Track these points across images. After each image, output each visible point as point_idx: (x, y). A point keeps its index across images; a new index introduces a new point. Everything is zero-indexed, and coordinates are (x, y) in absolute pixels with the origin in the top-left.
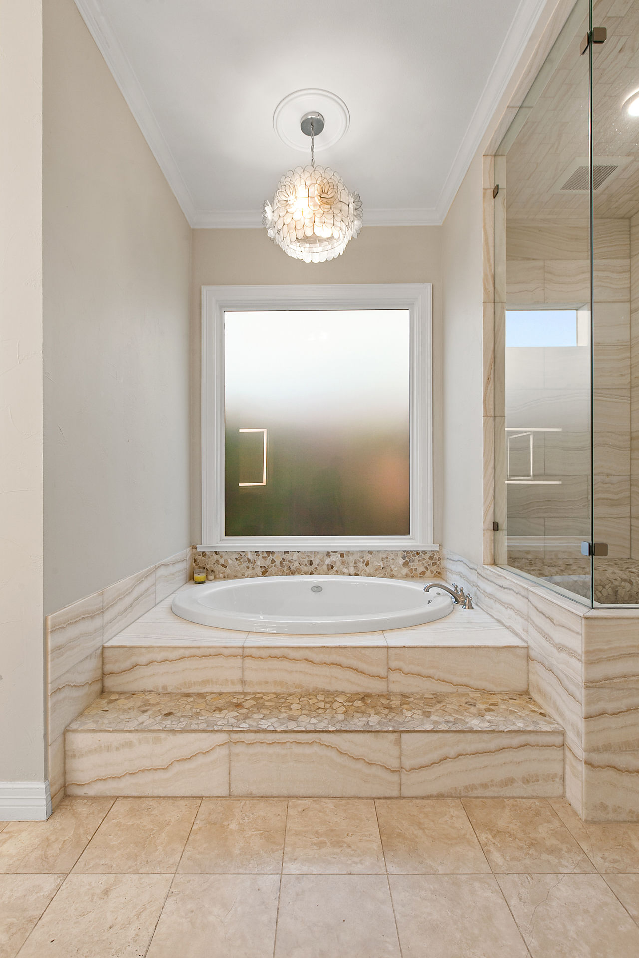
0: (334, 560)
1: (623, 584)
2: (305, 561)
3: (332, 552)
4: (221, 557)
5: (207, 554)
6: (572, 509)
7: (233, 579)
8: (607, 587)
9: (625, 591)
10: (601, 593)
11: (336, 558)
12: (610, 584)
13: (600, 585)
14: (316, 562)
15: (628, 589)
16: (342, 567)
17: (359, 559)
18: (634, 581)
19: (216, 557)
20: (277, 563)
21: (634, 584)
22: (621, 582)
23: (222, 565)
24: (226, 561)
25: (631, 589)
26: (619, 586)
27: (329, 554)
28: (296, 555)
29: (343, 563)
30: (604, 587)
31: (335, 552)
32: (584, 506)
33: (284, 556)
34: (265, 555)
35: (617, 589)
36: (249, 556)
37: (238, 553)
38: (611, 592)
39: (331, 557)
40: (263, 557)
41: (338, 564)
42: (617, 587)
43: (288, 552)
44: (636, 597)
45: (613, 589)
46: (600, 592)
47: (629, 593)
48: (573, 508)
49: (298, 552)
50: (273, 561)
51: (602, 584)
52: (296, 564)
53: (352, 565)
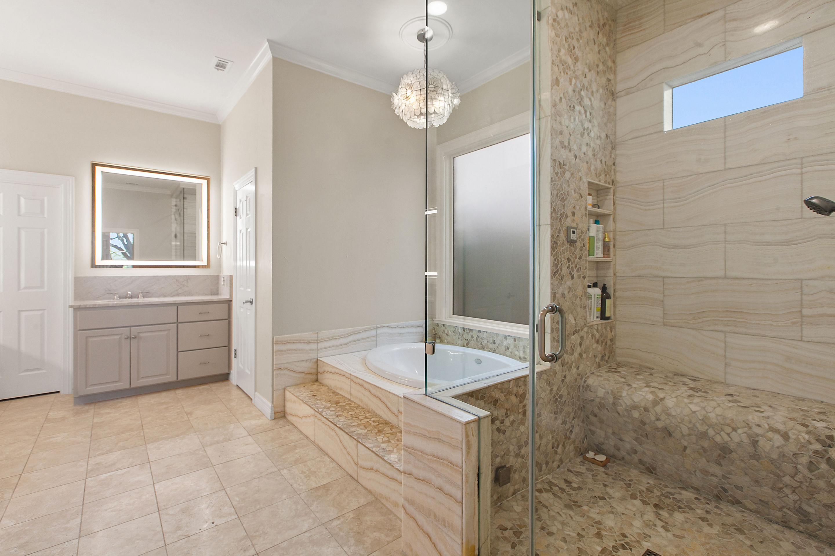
0: (509, 342)
1: (770, 434)
2: (491, 340)
3: (508, 336)
4: (446, 329)
5: (440, 325)
6: (771, 325)
7: (450, 345)
8: (740, 431)
9: (773, 446)
10: (730, 437)
11: (510, 341)
12: (746, 429)
13: (729, 425)
14: (497, 342)
15: (777, 444)
16: (514, 349)
17: (527, 345)
18: (793, 437)
19: (443, 328)
20: (475, 338)
21: (791, 441)
22: (768, 432)
23: (447, 334)
24: (448, 331)
25: (783, 445)
26: (762, 436)
27: (506, 337)
28: (485, 334)
29: (515, 346)
30: (734, 430)
31: (510, 336)
32: (793, 323)
33: (479, 334)
34: (468, 331)
35: (757, 439)
36: (460, 331)
37: (454, 327)
38: (746, 440)
39: (508, 340)
40: (467, 333)
41: (511, 347)
42: (758, 435)
43: (481, 331)
44: (794, 460)
45: (749, 436)
46: (728, 434)
47: (781, 450)
48: (774, 323)
49: (487, 332)
50: (472, 337)
51: (733, 425)
52: (485, 342)
53: (521, 349)
